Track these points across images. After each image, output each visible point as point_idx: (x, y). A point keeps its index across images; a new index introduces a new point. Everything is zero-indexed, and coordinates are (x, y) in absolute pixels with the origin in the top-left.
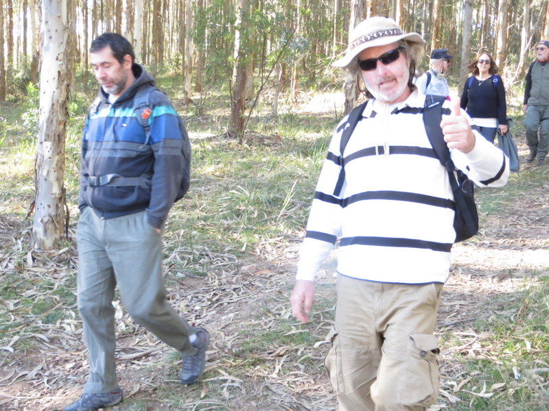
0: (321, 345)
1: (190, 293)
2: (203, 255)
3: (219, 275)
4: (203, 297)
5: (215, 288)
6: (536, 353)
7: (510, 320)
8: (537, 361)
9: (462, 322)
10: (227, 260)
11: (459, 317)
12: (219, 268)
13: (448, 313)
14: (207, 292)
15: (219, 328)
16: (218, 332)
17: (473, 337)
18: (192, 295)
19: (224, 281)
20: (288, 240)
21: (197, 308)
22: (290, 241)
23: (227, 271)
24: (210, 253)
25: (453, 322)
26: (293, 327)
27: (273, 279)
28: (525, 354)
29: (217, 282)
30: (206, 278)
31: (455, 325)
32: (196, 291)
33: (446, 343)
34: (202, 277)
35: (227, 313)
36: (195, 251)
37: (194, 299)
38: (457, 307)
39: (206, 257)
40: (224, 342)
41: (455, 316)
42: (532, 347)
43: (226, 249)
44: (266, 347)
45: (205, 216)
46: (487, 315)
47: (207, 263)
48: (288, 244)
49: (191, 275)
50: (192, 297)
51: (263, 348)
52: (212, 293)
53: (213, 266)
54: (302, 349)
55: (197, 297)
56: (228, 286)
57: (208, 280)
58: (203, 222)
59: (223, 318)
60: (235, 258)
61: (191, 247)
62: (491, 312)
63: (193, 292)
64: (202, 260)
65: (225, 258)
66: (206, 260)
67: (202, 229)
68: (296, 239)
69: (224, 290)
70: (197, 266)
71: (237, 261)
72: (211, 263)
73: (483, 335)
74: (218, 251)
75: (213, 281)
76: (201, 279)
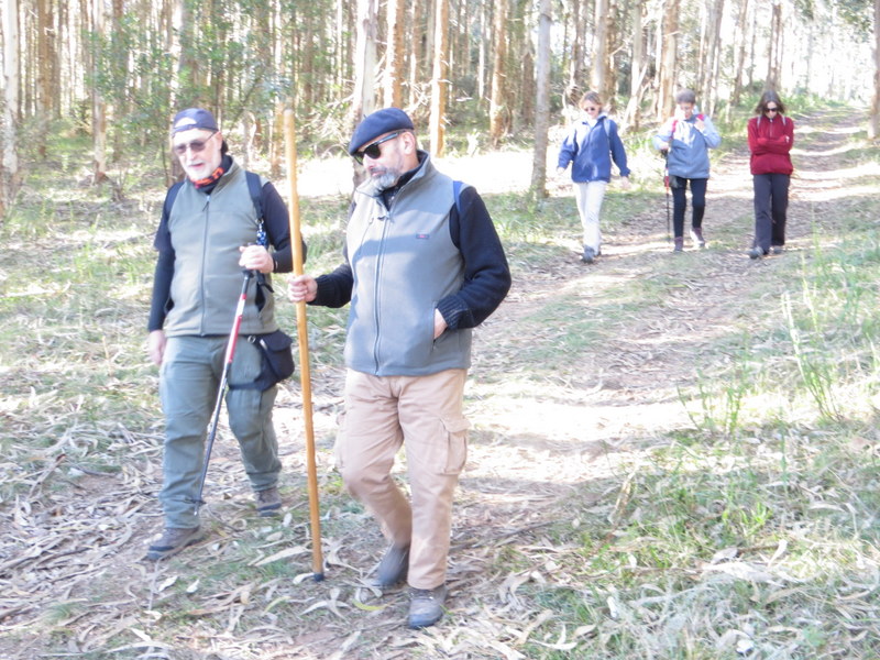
0: (305, 579)
1: (92, 501)
2: (114, 437)
3: (142, 469)
4: (114, 507)
5: (134, 492)
6: (645, 574)
7: (607, 521)
8: (646, 586)
9: (531, 528)
10: (155, 442)
11: (528, 520)
12: (141, 458)
13: (510, 515)
14: (120, 499)
15: (138, 560)
16: (137, 566)
17: (548, 551)
18: (95, 505)
19: (150, 478)
21: (103, 527)
23: (155, 462)
24: (126, 433)
25: (517, 529)
26: (259, 552)
27: (231, 471)
28: (628, 574)
29: (137, 482)
30: (119, 476)
31: (522, 533)
32: (102, 498)
33: (506, 565)
34: (112, 474)
35: (153, 534)
36: (100, 430)
37: (99, 511)
38: (525, 506)
39: (120, 440)
40: (145, 584)
41: (521, 519)
42: (638, 564)
43: (155, 425)
44: (215, 588)
45: (121, 371)
46: (572, 515)
47: (121, 450)
49: (95, 471)
50: (95, 509)
51: (209, 589)
52: (129, 501)
53: (131, 455)
54: (273, 588)
55: (103, 509)
56: (157, 486)
57: (123, 478)
58: (116, 380)
59: (146, 541)
61: (94, 425)
62: (577, 511)
63: (96, 500)
64: (114, 445)
65: (152, 441)
66: (121, 445)
67: (115, 393)
69: (149, 494)
70: (105, 456)
72: (128, 450)
73: (562, 550)
74: (140, 428)
75: (130, 480)
76: (111, 477)
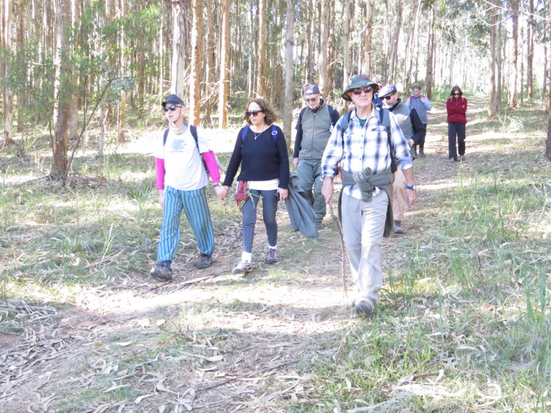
0: (143, 400)
1: (5, 351)
2: (19, 309)
3: (37, 330)
4: (19, 355)
5: (32, 345)
6: (356, 392)
7: (332, 359)
8: (357, 400)
9: (285, 365)
10: (45, 312)
11: (283, 359)
12: (37, 322)
13: (272, 356)
14: (23, 349)
15: (35, 389)
16: (34, 393)
17: (296, 379)
18: (7, 354)
19: (42, 336)
20: (111, 287)
21: (12, 368)
22: (113, 289)
23: (46, 325)
24: (26, 307)
25: (277, 365)
26: (113, 382)
27: (95, 331)
28: (346, 393)
29: (35, 338)
30: (23, 334)
31: (279, 368)
32: (11, 349)
33: (270, 388)
34: (18, 334)
35: (45, 372)
36: (10, 305)
37: (9, 358)
38: (281, 349)
39: (23, 311)
40: (40, 404)
41: (279, 359)
42: (352, 386)
43: (45, 302)
44: (85, 406)
45: (23, 267)
46: (310, 355)
47: (24, 318)
48: (111, 292)
49: (6, 332)
50: (7, 357)
51: (81, 408)
52: (29, 351)
53: (30, 321)
54: (123, 406)
55: (12, 356)
56: (47, 341)
57: (25, 336)
58: (20, 272)
59: (40, 377)
60: (55, 310)
61: (6, 302)
62: (313, 353)
63: (8, 350)
64: (19, 314)
65: (44, 311)
66: (24, 314)
67: (19, 281)
68: (120, 286)
69: (42, 346)
70: (13, 322)
71: (56, 314)
72: (29, 317)
73: (306, 377)
74: (36, 303)
75: (30, 337)
76: (17, 335)
